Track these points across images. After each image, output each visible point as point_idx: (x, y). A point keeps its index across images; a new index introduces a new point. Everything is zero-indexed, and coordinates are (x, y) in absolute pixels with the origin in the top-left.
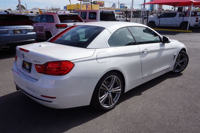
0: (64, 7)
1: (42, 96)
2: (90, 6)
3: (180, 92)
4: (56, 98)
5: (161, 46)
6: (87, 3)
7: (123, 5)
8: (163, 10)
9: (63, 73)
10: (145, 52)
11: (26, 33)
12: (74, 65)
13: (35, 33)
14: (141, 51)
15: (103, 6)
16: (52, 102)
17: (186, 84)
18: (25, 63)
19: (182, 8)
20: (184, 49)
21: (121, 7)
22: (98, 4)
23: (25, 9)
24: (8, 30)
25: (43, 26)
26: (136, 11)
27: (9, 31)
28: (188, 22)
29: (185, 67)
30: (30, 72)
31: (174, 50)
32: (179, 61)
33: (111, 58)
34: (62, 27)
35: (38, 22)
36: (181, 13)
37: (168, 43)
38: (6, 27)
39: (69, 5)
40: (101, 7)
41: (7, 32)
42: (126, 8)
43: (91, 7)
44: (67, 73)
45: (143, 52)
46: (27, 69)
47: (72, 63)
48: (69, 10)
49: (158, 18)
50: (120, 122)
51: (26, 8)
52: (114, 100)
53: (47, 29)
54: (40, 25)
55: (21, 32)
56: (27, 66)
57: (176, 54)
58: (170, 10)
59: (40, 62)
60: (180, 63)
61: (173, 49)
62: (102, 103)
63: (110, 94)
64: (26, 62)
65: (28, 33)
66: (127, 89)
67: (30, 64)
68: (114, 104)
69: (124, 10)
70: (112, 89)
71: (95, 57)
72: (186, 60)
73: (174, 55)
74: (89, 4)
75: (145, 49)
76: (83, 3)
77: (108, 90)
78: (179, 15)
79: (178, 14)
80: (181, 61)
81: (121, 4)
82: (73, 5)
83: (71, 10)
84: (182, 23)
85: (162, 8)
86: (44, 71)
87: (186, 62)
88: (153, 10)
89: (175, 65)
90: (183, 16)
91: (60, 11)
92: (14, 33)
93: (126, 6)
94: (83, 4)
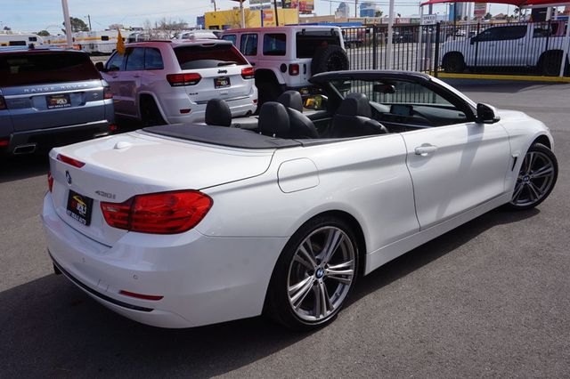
0: (198, 18)
1: (123, 292)
2: (271, 12)
3: (530, 272)
4: (162, 297)
5: (472, 131)
6: (263, 4)
7: (368, 8)
8: (488, 16)
9: (179, 227)
10: (424, 152)
11: (83, 104)
12: (211, 202)
13: (108, 101)
14: (411, 150)
15: (310, 12)
16: (151, 310)
17: (548, 244)
18: (75, 197)
19: (545, 9)
20: (543, 139)
21: (364, 13)
22: (295, 6)
23: (86, 30)
24: (31, 98)
25: (134, 79)
26: (408, 22)
27: (35, 100)
28: (562, 51)
29: (545, 191)
30: (88, 224)
31: (512, 141)
32: (530, 173)
33: (322, 177)
34: (184, 82)
35: (117, 69)
36: (542, 24)
37: (492, 123)
38: (26, 89)
39: (212, 14)
40: (305, 16)
41: (28, 103)
42: (379, 14)
43: (274, 18)
44: (192, 227)
45: (418, 154)
46: (81, 216)
47: (206, 196)
48: (211, 28)
49: (472, 43)
50: (345, 366)
51: (88, 26)
52: (331, 300)
53: (142, 87)
54: (123, 76)
55: (69, 102)
56: (81, 206)
57: (520, 153)
58: (509, 16)
59: (114, 197)
60: (533, 180)
61: (509, 138)
62: (295, 304)
63: (320, 280)
64: (77, 194)
65: (89, 104)
66: (372, 265)
67: (89, 202)
68: (329, 313)
69: (371, 20)
70: (326, 267)
71: (271, 175)
72: (550, 172)
73: (514, 156)
74: (269, 7)
75: (423, 145)
76: (252, 5)
77: (316, 269)
78: (535, 31)
79: (531, 28)
80: (535, 175)
81: (364, 5)
82: (223, 12)
83: (217, 27)
84: (543, 54)
85: (484, 12)
86: (126, 222)
87: (549, 178)
88: (460, 19)
89: (517, 185)
90: (547, 34)
91: (185, 32)
92: (49, 103)
93: (378, 8)
94: (252, 8)
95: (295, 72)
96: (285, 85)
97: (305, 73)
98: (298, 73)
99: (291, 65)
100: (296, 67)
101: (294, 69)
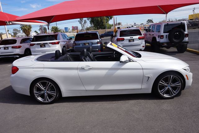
10: (86, 68)
14: (80, 67)
31: (145, 70)
32: (171, 84)
34: (120, 40)
39: (192, 15)
47: (18, 68)
55: (89, 44)
61: (142, 69)
66: (64, 95)
68: (47, 101)
72: (180, 85)
75: (86, 66)
95: (162, 38)
96: (159, 42)
97: (166, 38)
98: (163, 38)
99: (161, 36)
100: (163, 36)
101: (162, 37)
